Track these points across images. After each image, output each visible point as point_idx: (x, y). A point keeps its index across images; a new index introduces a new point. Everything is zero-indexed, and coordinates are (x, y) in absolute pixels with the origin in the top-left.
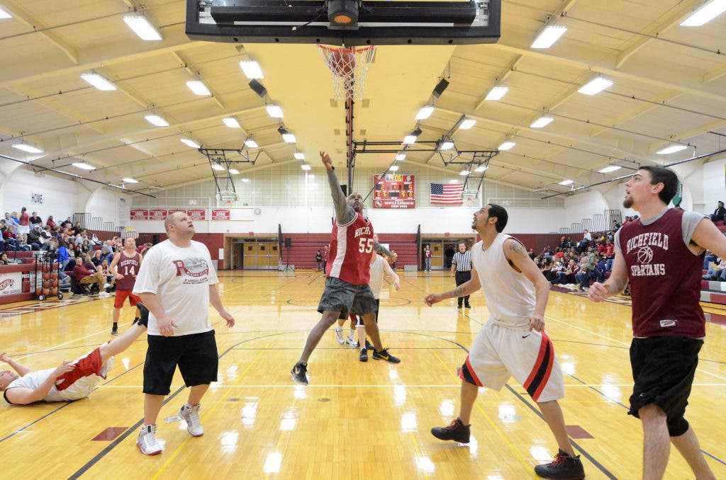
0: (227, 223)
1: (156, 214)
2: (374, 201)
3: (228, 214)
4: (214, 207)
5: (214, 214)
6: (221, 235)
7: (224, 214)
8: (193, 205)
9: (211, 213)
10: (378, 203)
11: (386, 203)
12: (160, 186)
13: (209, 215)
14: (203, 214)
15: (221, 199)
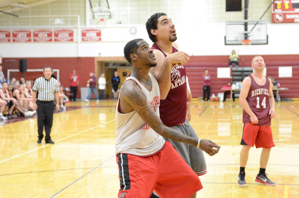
0: (98, 44)
1: (20, 35)
2: (273, 15)
3: (99, 34)
4: (83, 26)
5: (84, 35)
6: (92, 59)
7: (95, 34)
8: (59, 24)
9: (80, 34)
10: (277, 17)
11: (288, 17)
12: (22, 3)
13: (78, 36)
14: (71, 34)
15: (94, 17)
